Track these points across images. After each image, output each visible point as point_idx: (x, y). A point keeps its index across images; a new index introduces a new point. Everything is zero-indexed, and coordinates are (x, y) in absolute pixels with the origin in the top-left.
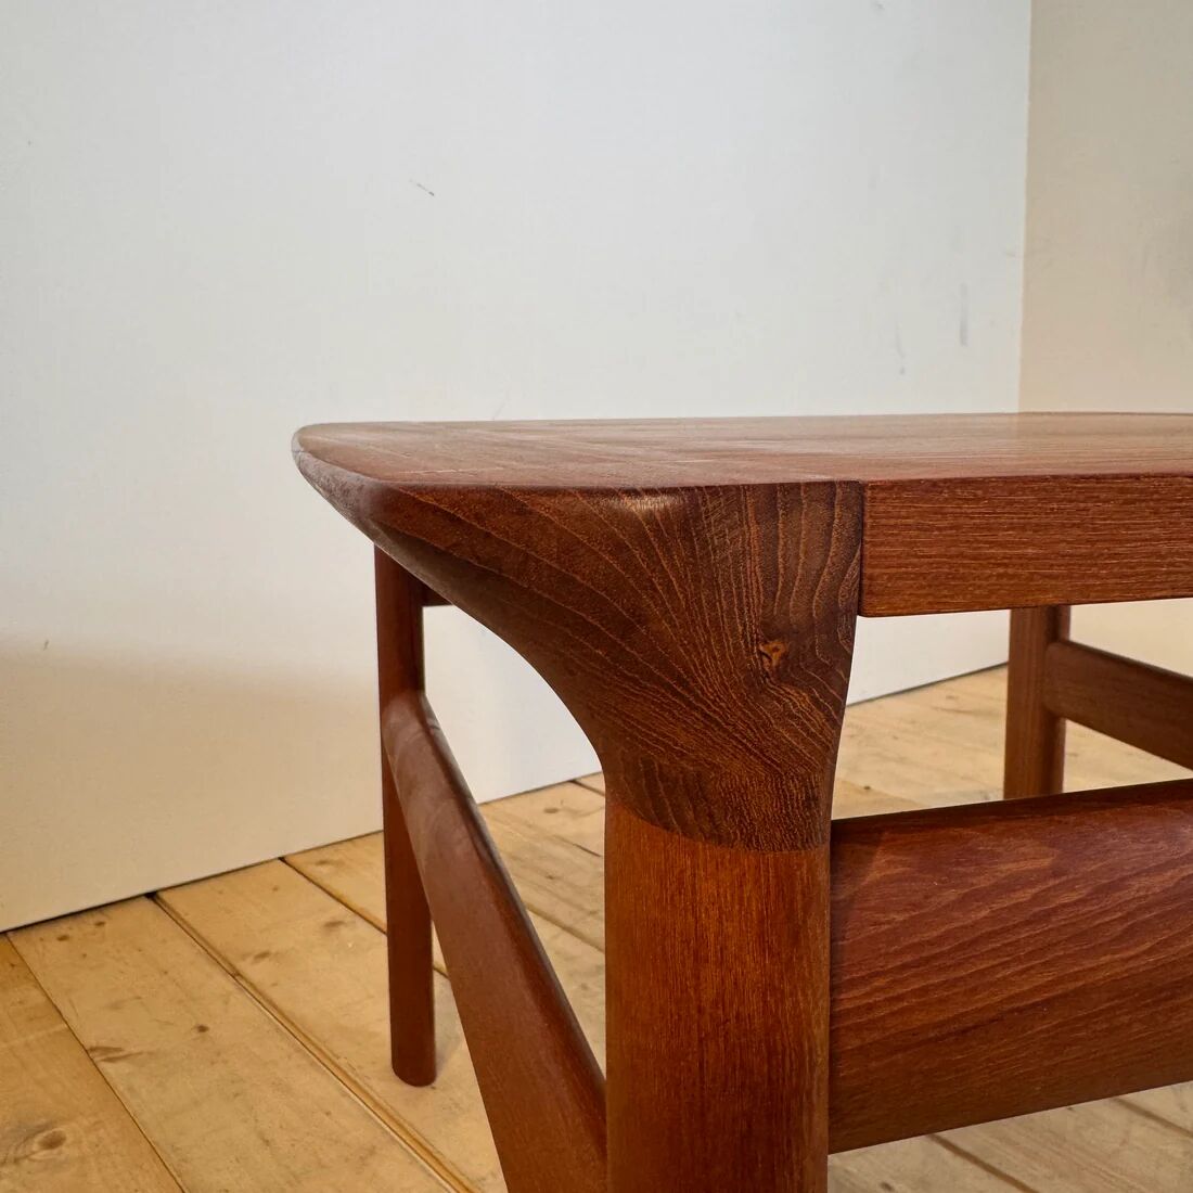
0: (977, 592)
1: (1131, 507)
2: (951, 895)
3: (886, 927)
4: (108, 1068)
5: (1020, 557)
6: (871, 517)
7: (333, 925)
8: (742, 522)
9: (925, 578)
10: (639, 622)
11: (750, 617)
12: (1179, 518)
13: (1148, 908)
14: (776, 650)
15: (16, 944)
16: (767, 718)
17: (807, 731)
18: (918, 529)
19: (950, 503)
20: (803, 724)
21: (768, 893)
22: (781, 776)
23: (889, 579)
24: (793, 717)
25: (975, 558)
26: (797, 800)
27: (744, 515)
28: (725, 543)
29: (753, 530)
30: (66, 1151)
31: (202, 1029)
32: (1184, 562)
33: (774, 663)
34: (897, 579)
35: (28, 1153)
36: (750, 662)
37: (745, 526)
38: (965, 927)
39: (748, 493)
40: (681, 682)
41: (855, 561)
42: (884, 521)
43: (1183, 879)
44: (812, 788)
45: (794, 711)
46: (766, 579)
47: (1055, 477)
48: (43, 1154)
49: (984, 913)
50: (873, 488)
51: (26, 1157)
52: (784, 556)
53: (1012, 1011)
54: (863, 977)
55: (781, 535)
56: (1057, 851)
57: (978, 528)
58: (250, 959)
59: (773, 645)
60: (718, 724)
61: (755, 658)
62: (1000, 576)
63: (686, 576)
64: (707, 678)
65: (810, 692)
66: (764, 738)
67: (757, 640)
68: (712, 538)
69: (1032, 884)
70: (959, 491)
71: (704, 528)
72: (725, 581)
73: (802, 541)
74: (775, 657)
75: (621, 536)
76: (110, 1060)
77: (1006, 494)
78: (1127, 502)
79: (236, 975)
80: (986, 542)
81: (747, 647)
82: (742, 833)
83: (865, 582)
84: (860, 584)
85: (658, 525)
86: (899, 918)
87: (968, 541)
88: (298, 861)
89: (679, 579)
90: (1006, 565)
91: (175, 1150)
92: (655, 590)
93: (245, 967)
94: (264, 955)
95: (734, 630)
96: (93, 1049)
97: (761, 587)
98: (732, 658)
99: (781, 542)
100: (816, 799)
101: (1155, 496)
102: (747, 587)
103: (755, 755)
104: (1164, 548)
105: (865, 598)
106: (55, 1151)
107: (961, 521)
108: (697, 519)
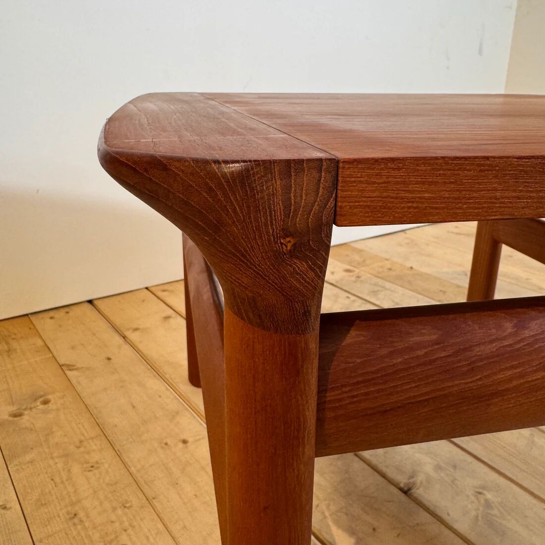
0: (397, 215)
1: (483, 174)
2: (384, 351)
3: (351, 365)
4: (69, 373)
5: (420, 198)
6: (342, 177)
7: (167, 318)
8: (272, 179)
9: (369, 208)
10: (222, 226)
11: (276, 226)
12: (509, 179)
13: (481, 360)
14: (289, 242)
15: (32, 319)
16: (285, 274)
17: (305, 281)
18: (366, 183)
19: (385, 171)
20: (303, 277)
21: (285, 353)
22: (292, 302)
23: (350, 208)
24: (298, 274)
25: (397, 198)
26: (300, 313)
27: (273, 175)
28: (263, 189)
29: (278, 183)
30: (51, 406)
31: (109, 359)
32: (509, 202)
33: (289, 248)
34: (354, 208)
35: (35, 406)
36: (276, 248)
37: (274, 181)
38: (390, 366)
39: (275, 164)
40: (243, 255)
41: (332, 199)
42: (348, 179)
43: (501, 347)
44: (307, 307)
45: (299, 271)
46: (285, 207)
47: (443, 158)
48: (41, 407)
49: (400, 360)
50: (344, 162)
51: (35, 407)
52: (294, 196)
53: (409, 403)
54: (338, 387)
55: (293, 186)
56: (440, 333)
57: (398, 183)
58: (131, 331)
59: (288, 239)
60: (261, 276)
61: (279, 246)
62: (409, 208)
63: (243, 205)
64: (255, 254)
65: (307, 262)
66: (283, 283)
67: (280, 236)
68: (256, 187)
69: (425, 348)
70: (389, 164)
71: (252, 182)
72: (263, 208)
73: (304, 189)
74: (289, 246)
75: (211, 184)
76: (70, 370)
77: (415, 166)
78: (481, 171)
79: (124, 337)
80: (403, 191)
81: (274, 240)
82: (273, 325)
83: (338, 209)
84: (335, 210)
85: (229, 180)
86: (358, 361)
87: (393, 190)
88: (153, 289)
89: (240, 207)
90: (413, 202)
91: (96, 408)
92: (228, 211)
93: (128, 334)
94: (136, 329)
95: (268, 232)
96: (63, 365)
97: (282, 211)
98: (267, 245)
99: (293, 189)
100: (309, 312)
101: (497, 168)
102: (275, 211)
103: (279, 290)
104: (498, 194)
105: (338, 218)
106: (47, 406)
107: (390, 179)
108: (248, 177)
